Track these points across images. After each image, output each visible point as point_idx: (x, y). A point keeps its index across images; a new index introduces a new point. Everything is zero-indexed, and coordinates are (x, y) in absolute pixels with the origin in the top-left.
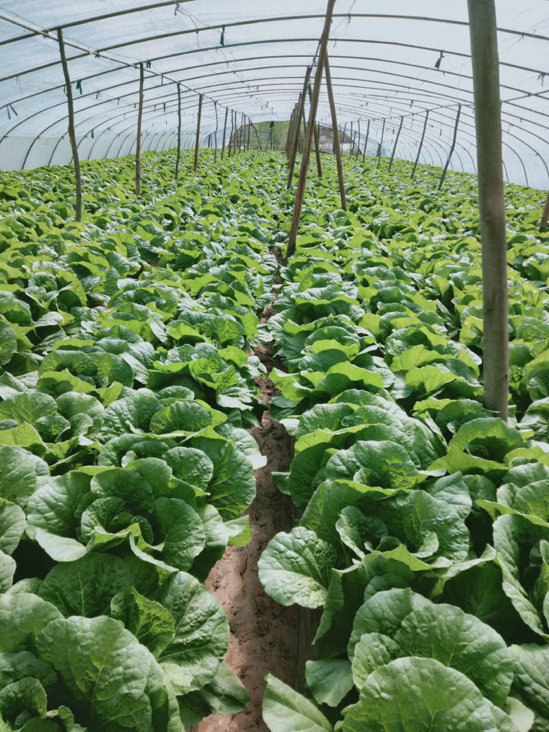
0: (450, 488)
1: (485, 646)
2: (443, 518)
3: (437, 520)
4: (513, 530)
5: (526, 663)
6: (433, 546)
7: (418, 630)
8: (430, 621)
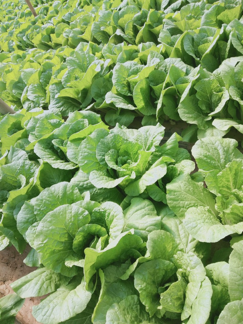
0: (14, 154)
1: (63, 189)
2: (19, 166)
3: (18, 170)
4: (42, 147)
5: (78, 180)
6: (24, 179)
7: (42, 209)
8: (42, 202)
